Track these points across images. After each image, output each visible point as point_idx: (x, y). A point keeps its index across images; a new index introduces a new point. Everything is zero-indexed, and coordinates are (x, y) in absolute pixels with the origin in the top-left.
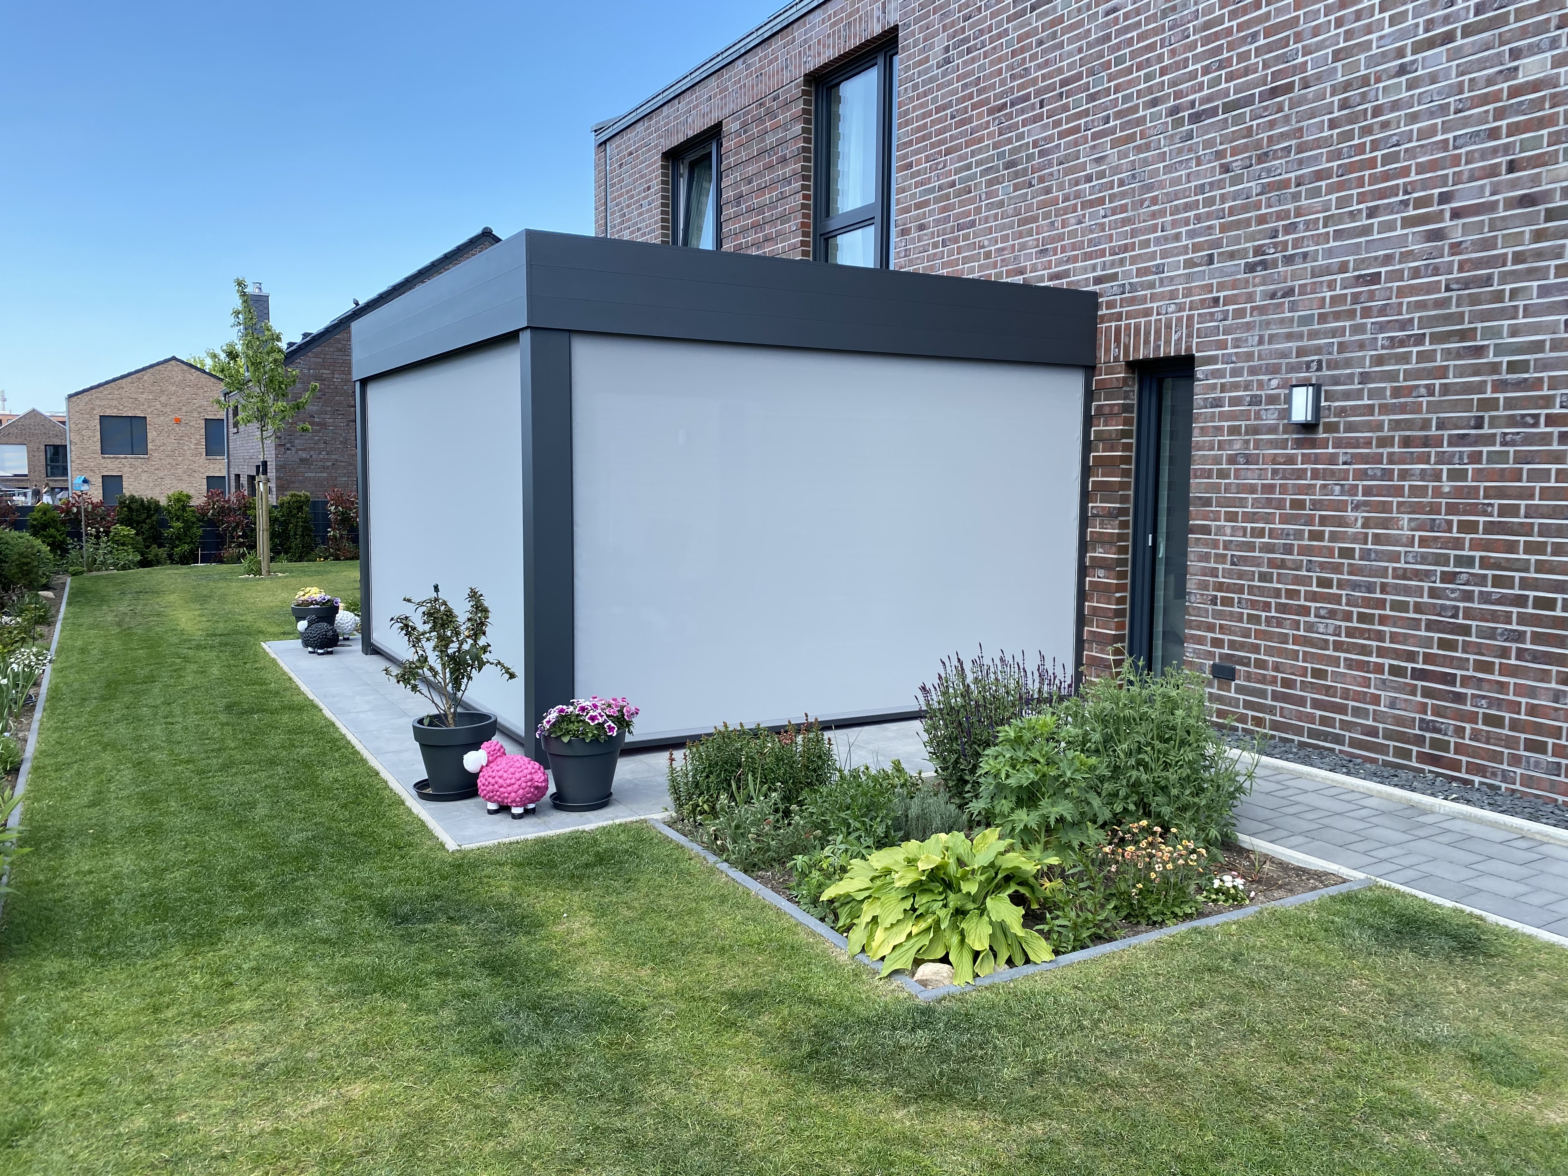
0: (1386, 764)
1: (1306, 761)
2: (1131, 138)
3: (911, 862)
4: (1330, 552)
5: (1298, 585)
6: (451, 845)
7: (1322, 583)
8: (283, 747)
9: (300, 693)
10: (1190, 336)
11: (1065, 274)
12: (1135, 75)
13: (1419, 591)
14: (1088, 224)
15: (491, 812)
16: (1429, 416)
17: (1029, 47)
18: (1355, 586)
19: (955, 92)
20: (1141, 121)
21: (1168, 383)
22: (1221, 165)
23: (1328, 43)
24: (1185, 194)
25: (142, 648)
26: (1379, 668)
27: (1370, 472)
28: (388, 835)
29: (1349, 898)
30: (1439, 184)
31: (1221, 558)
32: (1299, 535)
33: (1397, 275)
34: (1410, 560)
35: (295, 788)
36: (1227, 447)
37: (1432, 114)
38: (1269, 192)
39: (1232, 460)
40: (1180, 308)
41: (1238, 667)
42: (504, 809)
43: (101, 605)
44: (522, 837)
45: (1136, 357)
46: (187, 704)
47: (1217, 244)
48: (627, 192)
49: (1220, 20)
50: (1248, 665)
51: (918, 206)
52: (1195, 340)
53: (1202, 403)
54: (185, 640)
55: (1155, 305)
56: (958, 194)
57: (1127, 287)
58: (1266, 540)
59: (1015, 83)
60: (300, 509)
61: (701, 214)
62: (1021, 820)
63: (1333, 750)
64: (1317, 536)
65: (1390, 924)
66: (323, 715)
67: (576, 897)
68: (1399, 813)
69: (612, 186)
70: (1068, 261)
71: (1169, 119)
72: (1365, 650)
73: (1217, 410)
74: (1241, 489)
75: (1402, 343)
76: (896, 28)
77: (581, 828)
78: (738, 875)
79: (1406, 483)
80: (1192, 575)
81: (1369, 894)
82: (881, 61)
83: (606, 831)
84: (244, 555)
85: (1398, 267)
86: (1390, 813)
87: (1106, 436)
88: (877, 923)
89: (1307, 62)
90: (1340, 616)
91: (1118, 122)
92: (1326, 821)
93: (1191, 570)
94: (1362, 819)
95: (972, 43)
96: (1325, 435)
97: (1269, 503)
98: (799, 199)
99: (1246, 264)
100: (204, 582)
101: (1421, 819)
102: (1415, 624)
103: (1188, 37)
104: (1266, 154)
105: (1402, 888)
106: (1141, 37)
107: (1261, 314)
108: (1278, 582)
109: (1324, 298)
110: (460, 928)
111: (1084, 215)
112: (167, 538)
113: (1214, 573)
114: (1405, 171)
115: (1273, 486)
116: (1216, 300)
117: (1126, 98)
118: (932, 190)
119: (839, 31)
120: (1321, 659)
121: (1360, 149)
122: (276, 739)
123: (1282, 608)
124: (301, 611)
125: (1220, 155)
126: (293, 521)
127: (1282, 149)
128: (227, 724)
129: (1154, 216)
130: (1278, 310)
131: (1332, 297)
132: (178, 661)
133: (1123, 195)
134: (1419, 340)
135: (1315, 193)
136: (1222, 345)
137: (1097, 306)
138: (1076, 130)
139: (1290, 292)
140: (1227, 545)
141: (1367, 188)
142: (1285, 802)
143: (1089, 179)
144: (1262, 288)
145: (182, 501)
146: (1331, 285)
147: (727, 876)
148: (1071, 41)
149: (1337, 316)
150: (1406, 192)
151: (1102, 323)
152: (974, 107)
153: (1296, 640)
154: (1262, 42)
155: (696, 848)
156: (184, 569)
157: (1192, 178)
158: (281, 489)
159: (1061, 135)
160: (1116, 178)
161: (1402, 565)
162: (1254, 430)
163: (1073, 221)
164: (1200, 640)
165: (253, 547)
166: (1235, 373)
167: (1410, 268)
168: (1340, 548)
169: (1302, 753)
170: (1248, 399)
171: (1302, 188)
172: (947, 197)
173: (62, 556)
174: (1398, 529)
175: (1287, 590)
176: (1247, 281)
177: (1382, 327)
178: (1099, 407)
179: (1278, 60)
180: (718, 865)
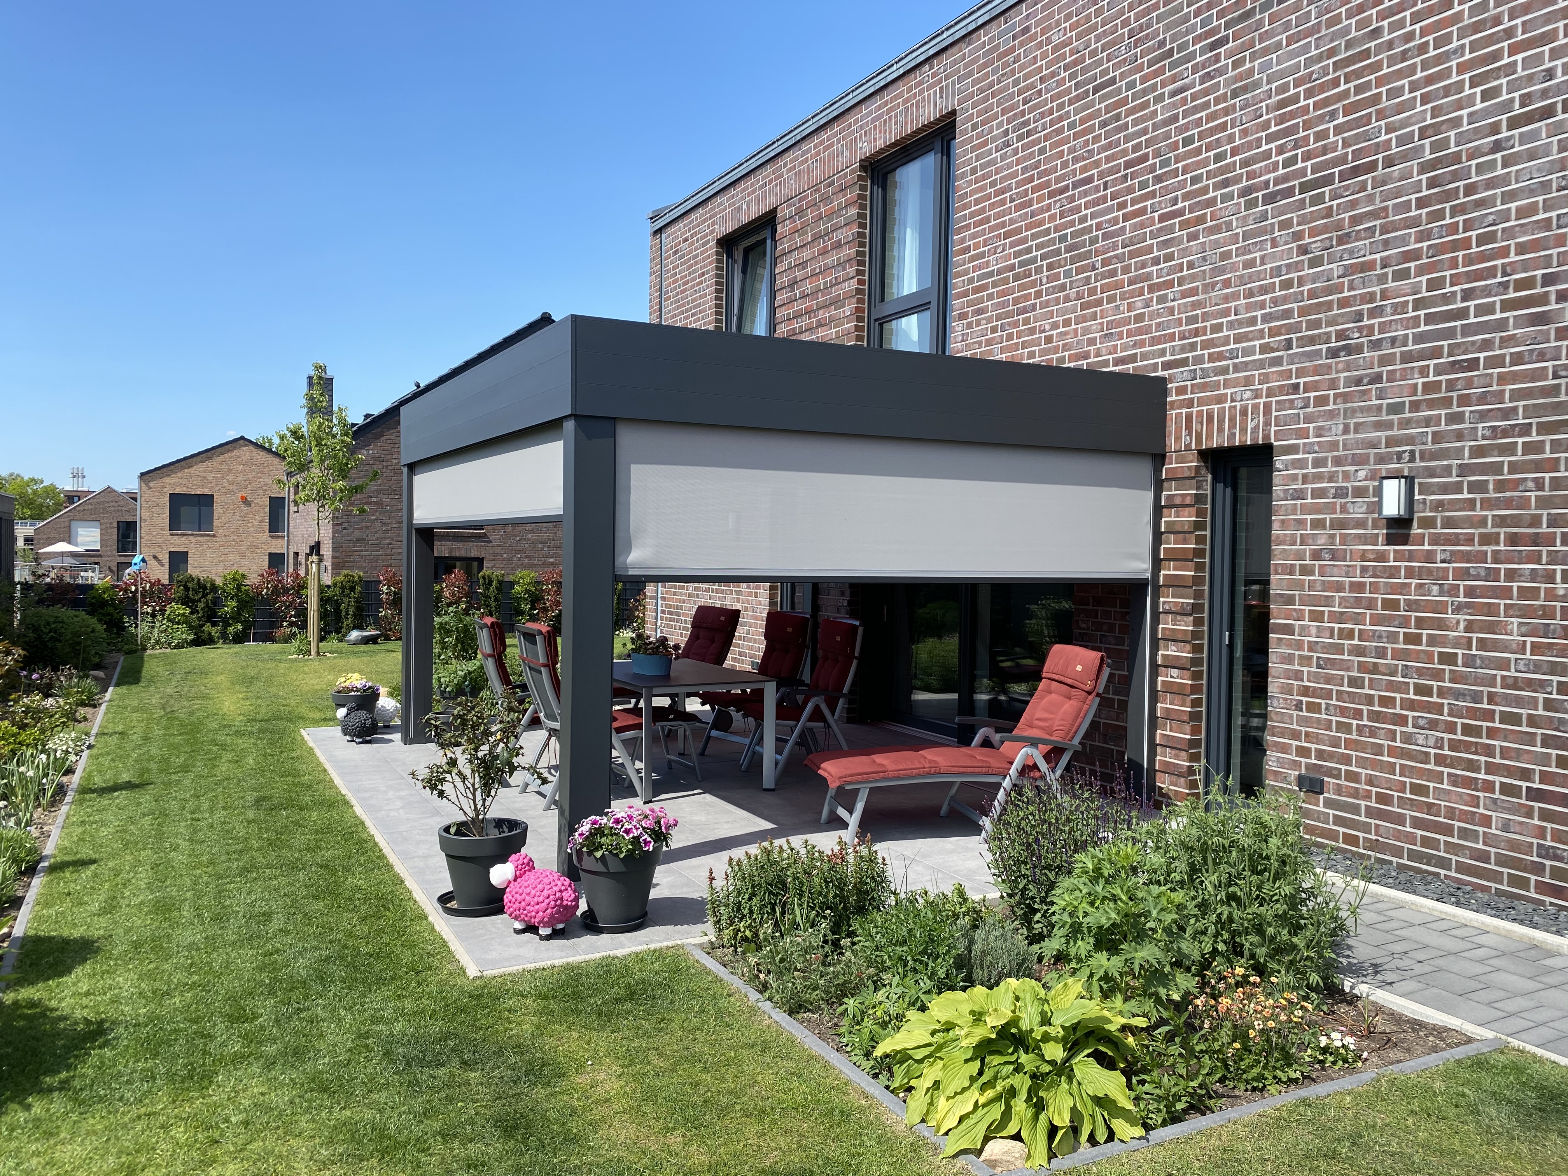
0: (1499, 893)
1: (1407, 887)
2: (1201, 220)
3: (978, 1017)
4: (1430, 658)
5: (1393, 692)
6: (472, 971)
7: (1421, 690)
8: (308, 849)
9: (332, 786)
10: (1267, 424)
11: (1133, 359)
12: (1204, 155)
13: (1533, 703)
14: (1155, 307)
15: (518, 932)
16: (1539, 512)
17: (1092, 129)
18: (1459, 695)
19: (1014, 175)
20: (1212, 202)
21: (1243, 472)
22: (1299, 247)
23: (1414, 120)
24: (1259, 277)
25: (180, 734)
26: (1489, 787)
27: (1472, 571)
28: (406, 957)
29: (1479, 1063)
30: (1542, 265)
31: (1306, 661)
32: (1392, 637)
33: (1497, 362)
34: (1521, 667)
35: (316, 897)
36: (1310, 541)
37: (1531, 192)
38: (1352, 274)
39: (1316, 556)
40: (1257, 395)
41: (1326, 779)
42: (531, 929)
43: (149, 686)
44: (549, 963)
45: (1209, 446)
46: (216, 797)
47: (1295, 327)
48: (682, 278)
49: (1295, 99)
50: (1338, 777)
51: (976, 290)
52: (1273, 428)
53: (1282, 495)
54: (225, 726)
55: (1229, 391)
56: (1017, 278)
57: (1199, 373)
58: (1356, 642)
59: (1078, 165)
60: (352, 589)
61: (755, 300)
62: (1102, 966)
63: (1438, 875)
64: (1414, 639)
65: (1531, 1098)
66: (354, 812)
67: (602, 1040)
68: (1521, 954)
69: (668, 271)
70: (1135, 345)
71: (1242, 200)
72: (1472, 766)
73: (1299, 502)
74: (1327, 586)
75: (1505, 433)
76: (953, 113)
77: (612, 953)
78: (780, 1017)
79: (1515, 584)
80: (1274, 677)
81: (1502, 1058)
82: (938, 146)
83: (641, 958)
84: (294, 635)
85: (1498, 352)
86: (1512, 954)
87: (1178, 528)
88: (938, 1088)
89: (1391, 139)
90: (1442, 726)
91: (1187, 204)
92: (1440, 962)
93: (1272, 672)
94: (1481, 961)
95: (1032, 126)
96: (1420, 531)
97: (1358, 603)
98: (853, 284)
99: (1328, 349)
100: (253, 663)
101: (1549, 962)
102: (1530, 739)
103: (1261, 116)
104: (1348, 235)
105: (1539, 1052)
106: (1211, 118)
107: (1345, 402)
108: (1370, 688)
109: (1416, 385)
110: (474, 1076)
111: (1151, 299)
112: (220, 617)
113: (1298, 676)
114: (1504, 252)
115: (1363, 584)
116: (1296, 387)
117: (1195, 180)
118: (991, 274)
119: (896, 116)
120: (1421, 773)
121: (1453, 229)
122: (301, 839)
123: (1375, 716)
124: (341, 698)
125: (1298, 236)
126: (346, 600)
127: (1365, 229)
128: (254, 821)
129: (1227, 298)
130: (1365, 397)
131: (1424, 384)
132: (215, 749)
133: (1193, 278)
134: (1525, 430)
135: (1402, 275)
136: (1304, 434)
137: (1165, 392)
138: (1142, 212)
139: (1377, 378)
140: (1312, 647)
141: (1461, 270)
142: (1390, 938)
143: (1156, 261)
144: (1346, 374)
145: (238, 581)
146: (1424, 371)
147: (770, 1018)
148: (1136, 122)
149: (1432, 404)
150: (1505, 274)
151: (1172, 409)
152: (1035, 190)
153: (1392, 751)
154: (1341, 120)
155: (736, 983)
156: (237, 648)
157: (1267, 260)
158: (337, 567)
159: (1126, 218)
160: (1185, 260)
161: (1512, 673)
162: (1340, 524)
163: (1139, 304)
164: (1285, 749)
165: (304, 626)
166: (1317, 463)
167: (1511, 354)
168: (1439, 653)
169: (1402, 877)
170: (1333, 491)
171: (1389, 270)
172: (1006, 281)
173: (118, 634)
174: (1506, 634)
175: (1380, 696)
176: (1329, 367)
177: (1483, 416)
178: (1170, 497)
179: (1357, 139)
180: (760, 1004)
